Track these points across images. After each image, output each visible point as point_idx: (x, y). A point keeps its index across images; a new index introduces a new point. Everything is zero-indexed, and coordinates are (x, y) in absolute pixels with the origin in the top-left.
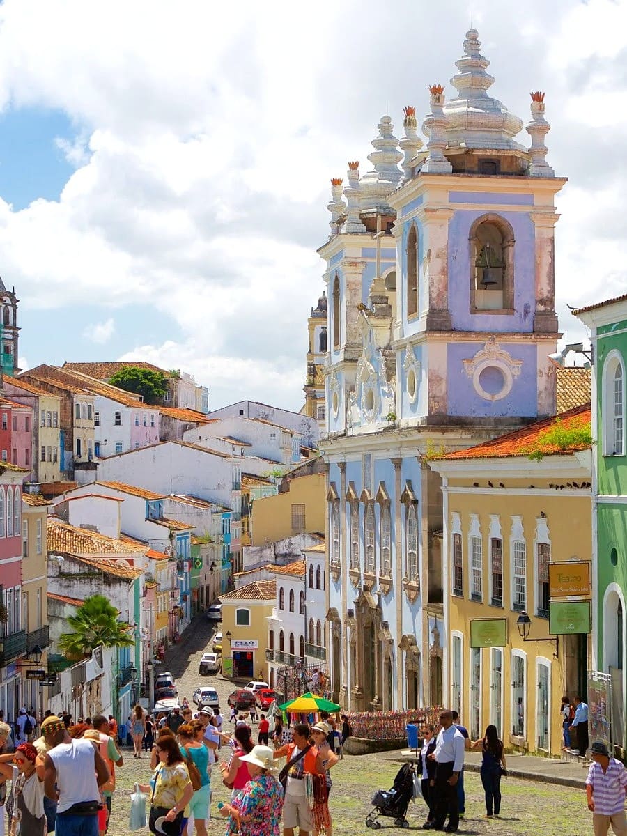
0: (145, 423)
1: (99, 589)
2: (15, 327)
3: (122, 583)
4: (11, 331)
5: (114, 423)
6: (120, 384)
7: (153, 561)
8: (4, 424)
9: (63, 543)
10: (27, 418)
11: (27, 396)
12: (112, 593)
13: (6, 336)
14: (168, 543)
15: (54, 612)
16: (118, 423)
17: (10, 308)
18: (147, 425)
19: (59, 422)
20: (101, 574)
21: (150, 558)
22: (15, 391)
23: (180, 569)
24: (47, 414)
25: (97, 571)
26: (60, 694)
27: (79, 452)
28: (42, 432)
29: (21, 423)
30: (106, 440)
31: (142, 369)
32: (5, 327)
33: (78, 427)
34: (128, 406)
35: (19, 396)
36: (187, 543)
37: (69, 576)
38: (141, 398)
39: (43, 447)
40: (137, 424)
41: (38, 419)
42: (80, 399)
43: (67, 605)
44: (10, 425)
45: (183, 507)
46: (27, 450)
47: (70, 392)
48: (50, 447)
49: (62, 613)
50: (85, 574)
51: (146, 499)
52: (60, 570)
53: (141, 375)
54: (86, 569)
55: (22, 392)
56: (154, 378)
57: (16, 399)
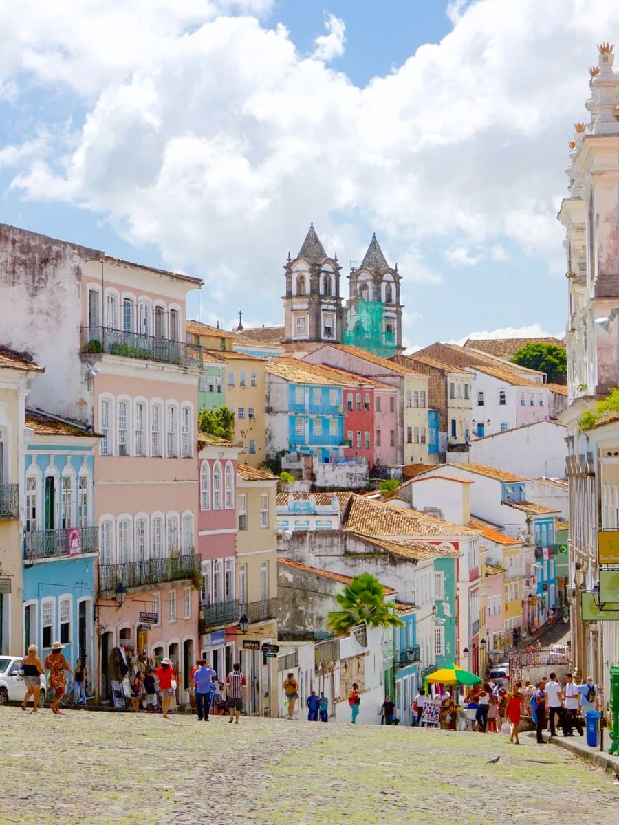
0: (532, 402)
1: (385, 569)
2: (398, 305)
3: (408, 563)
4: (394, 309)
5: (499, 402)
6: (523, 361)
7: (500, 546)
8: (367, 405)
9: (388, 525)
10: (392, 399)
11: (393, 376)
12: (398, 573)
13: (389, 314)
14: (525, 527)
15: (325, 589)
16: (503, 403)
17: (393, 286)
18: (534, 404)
19: (427, 402)
20: (387, 554)
21: (497, 543)
22: (381, 370)
23: (538, 556)
24: (413, 394)
25: (382, 550)
26: (298, 668)
27: (454, 434)
28: (408, 413)
29: (385, 404)
30: (489, 421)
31: (547, 345)
32: (387, 305)
33: (453, 408)
34: (512, 384)
35: (384, 376)
36: (551, 529)
37: (354, 555)
38: (544, 376)
39: (409, 428)
40: (523, 403)
41: (403, 400)
42: (456, 378)
43: (338, 582)
44: (372, 405)
45: (553, 491)
46: (392, 432)
47: (444, 371)
48: (417, 429)
49: (333, 591)
50: (370, 554)
51: (502, 482)
52: (346, 549)
53: (545, 351)
54: (371, 549)
55: (388, 372)
56: (559, 354)
57: (381, 379)
